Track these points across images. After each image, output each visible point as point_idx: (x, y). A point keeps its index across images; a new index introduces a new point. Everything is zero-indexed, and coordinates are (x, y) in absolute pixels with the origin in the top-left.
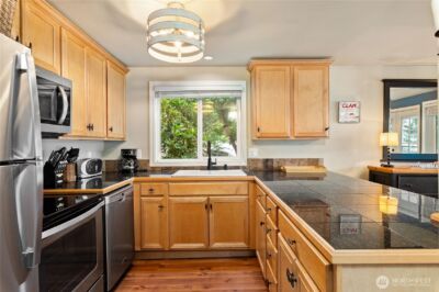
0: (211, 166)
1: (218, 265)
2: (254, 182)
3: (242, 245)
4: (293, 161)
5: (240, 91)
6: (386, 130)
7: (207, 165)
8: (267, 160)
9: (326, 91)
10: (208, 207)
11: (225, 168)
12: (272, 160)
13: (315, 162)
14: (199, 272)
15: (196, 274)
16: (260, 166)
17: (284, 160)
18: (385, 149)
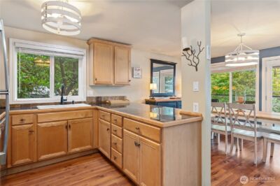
0: (63, 102)
1: (76, 162)
2: (97, 109)
3: (89, 147)
4: (112, 98)
5: (82, 55)
6: (151, 82)
7: (60, 101)
8: (98, 98)
9: (129, 62)
10: (68, 127)
11: (73, 103)
12: (101, 97)
13: (123, 98)
14: (64, 169)
15: (63, 170)
16: (94, 101)
17: (108, 97)
18: (151, 91)
